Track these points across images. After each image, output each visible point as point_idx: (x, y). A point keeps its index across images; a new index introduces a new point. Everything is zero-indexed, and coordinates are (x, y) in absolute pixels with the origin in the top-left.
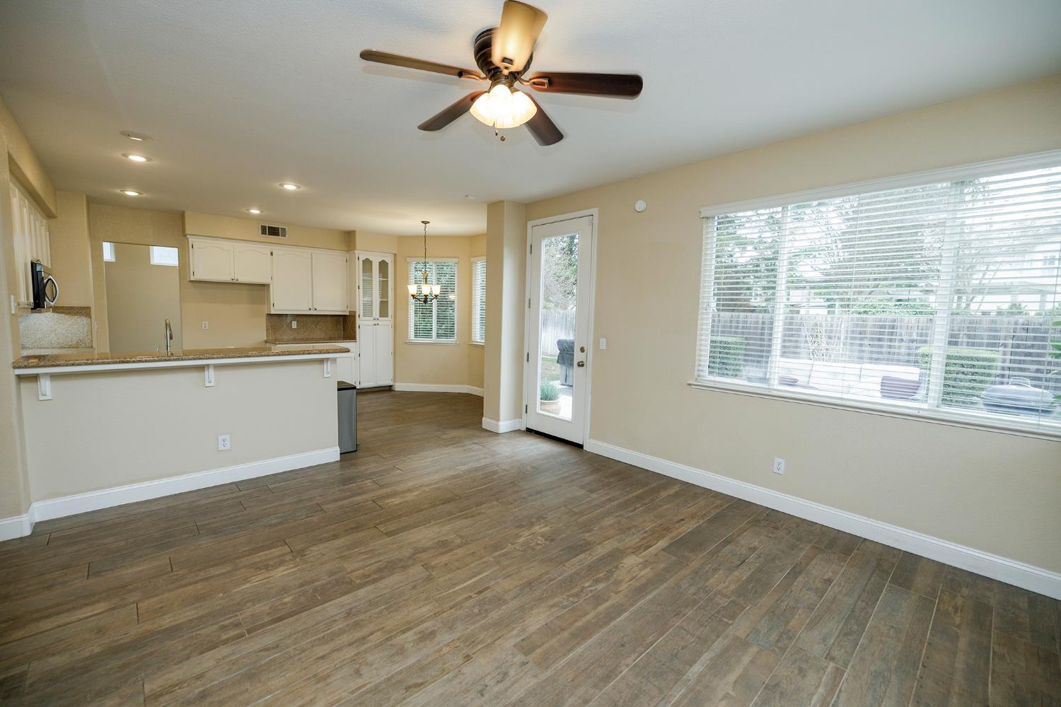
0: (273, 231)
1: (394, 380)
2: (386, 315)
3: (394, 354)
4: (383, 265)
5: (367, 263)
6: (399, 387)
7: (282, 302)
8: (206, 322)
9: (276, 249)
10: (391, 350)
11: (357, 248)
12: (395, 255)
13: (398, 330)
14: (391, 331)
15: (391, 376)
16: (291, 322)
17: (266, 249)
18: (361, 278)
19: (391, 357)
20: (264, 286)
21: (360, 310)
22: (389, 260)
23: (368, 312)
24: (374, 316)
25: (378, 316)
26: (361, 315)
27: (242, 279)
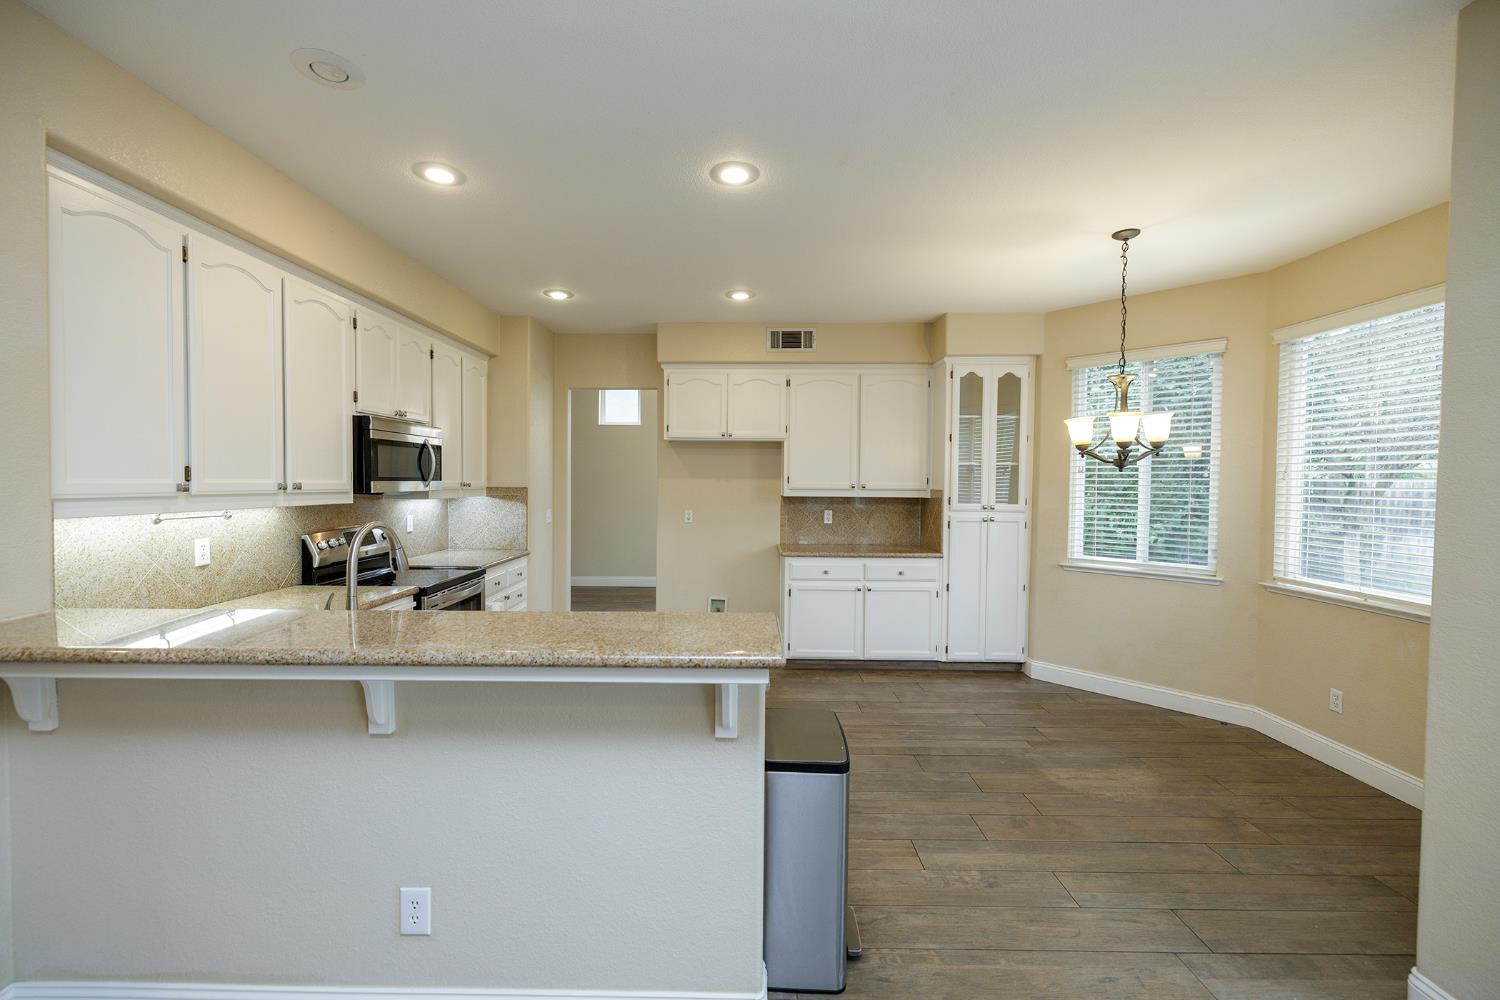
0: (791, 340)
1: (1028, 649)
2: (1013, 498)
3: (1031, 588)
4: (1009, 386)
5: (972, 386)
6: (1041, 670)
7: (805, 475)
8: (690, 511)
9: (798, 375)
10: (1023, 580)
11: (948, 352)
12: (1038, 357)
13: (1043, 532)
14: (1024, 535)
15: (1021, 640)
16: (822, 512)
17: (778, 375)
18: (957, 416)
19: (1023, 597)
20: (777, 446)
21: (951, 487)
22: (1023, 371)
23: (969, 494)
24: (984, 502)
25: (993, 503)
26: (955, 499)
27: (741, 433)
